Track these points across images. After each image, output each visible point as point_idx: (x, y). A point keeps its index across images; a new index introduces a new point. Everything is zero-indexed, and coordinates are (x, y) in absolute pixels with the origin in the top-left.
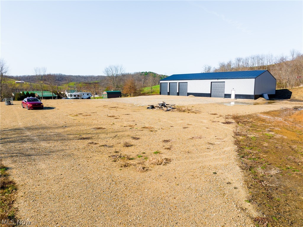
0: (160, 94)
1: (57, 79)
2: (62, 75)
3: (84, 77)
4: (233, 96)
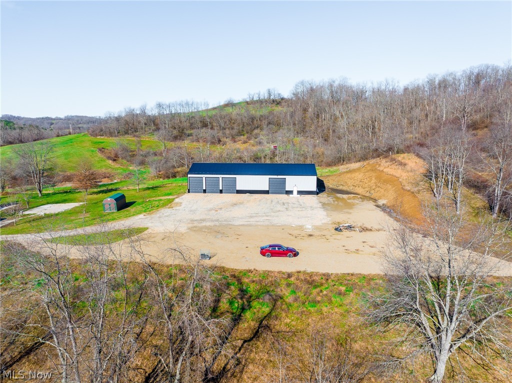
0: (189, 192)
4: (295, 193)
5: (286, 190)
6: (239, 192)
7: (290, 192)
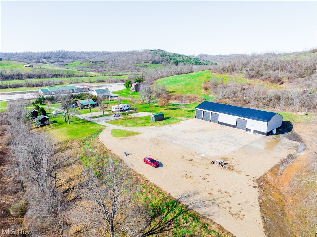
0: (196, 118)
1: (60, 56)
2: (65, 51)
3: (88, 53)
4: (252, 131)
5: (247, 128)
6: (219, 123)
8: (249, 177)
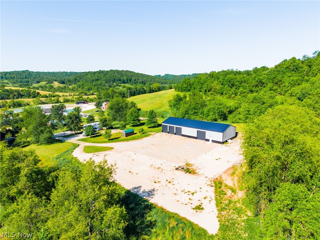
0: (162, 132)
4: (211, 141)
5: (206, 138)
6: (183, 135)
7: (208, 140)
8: (208, 178)
